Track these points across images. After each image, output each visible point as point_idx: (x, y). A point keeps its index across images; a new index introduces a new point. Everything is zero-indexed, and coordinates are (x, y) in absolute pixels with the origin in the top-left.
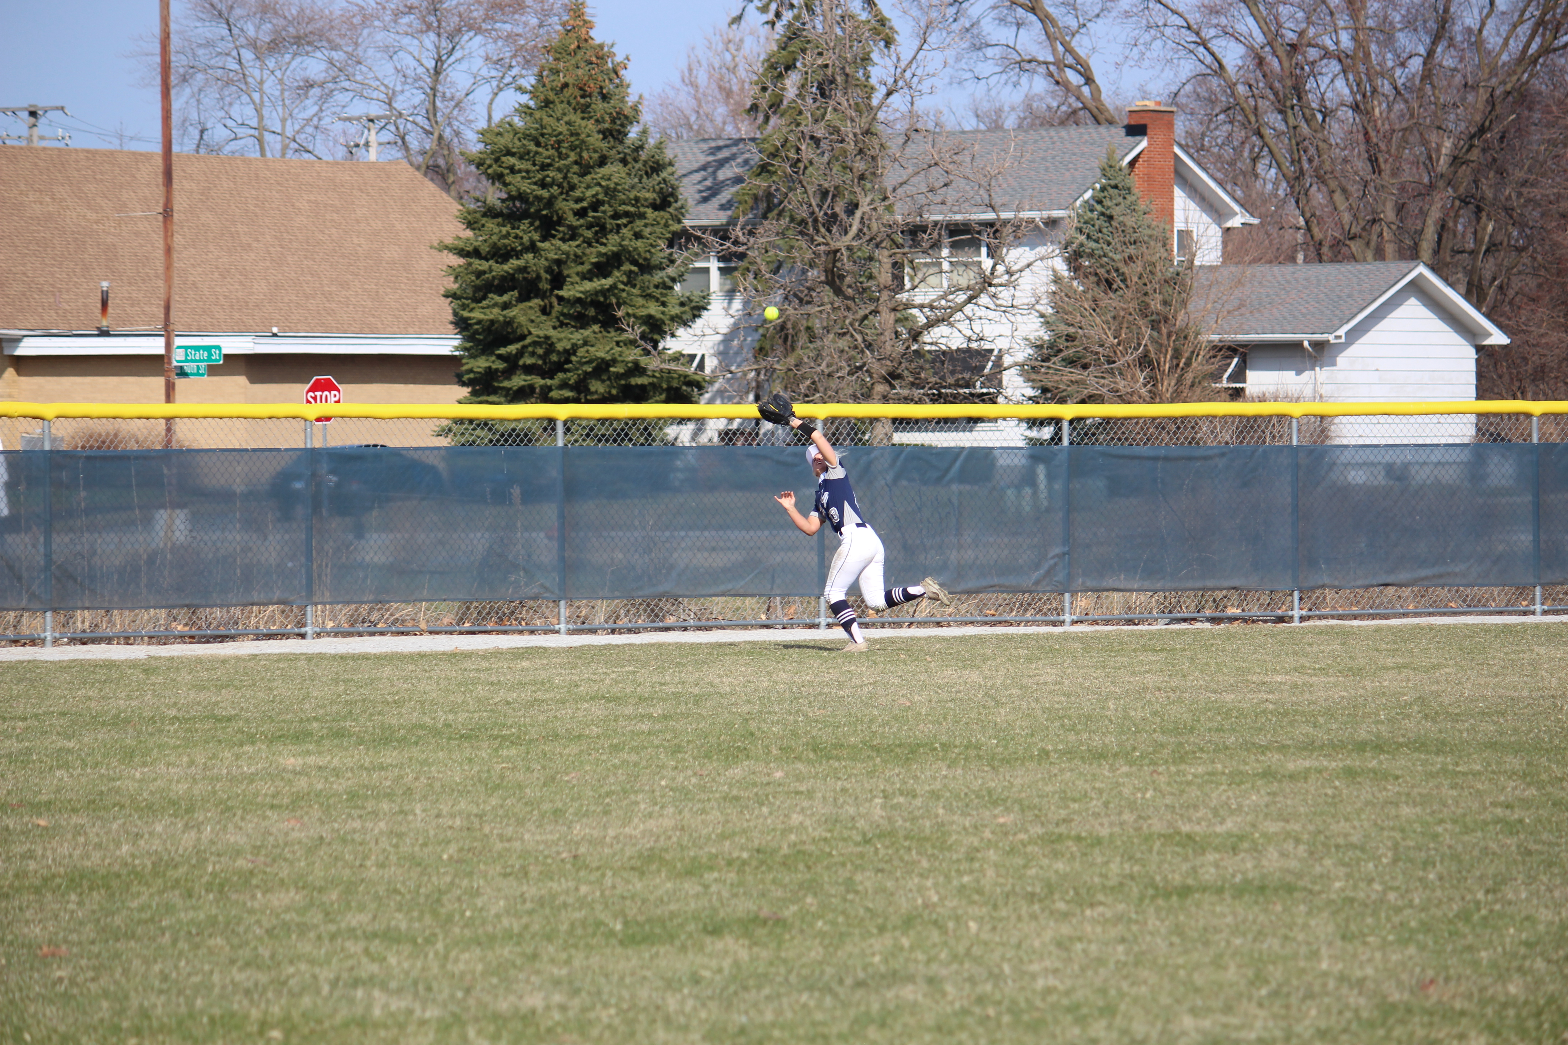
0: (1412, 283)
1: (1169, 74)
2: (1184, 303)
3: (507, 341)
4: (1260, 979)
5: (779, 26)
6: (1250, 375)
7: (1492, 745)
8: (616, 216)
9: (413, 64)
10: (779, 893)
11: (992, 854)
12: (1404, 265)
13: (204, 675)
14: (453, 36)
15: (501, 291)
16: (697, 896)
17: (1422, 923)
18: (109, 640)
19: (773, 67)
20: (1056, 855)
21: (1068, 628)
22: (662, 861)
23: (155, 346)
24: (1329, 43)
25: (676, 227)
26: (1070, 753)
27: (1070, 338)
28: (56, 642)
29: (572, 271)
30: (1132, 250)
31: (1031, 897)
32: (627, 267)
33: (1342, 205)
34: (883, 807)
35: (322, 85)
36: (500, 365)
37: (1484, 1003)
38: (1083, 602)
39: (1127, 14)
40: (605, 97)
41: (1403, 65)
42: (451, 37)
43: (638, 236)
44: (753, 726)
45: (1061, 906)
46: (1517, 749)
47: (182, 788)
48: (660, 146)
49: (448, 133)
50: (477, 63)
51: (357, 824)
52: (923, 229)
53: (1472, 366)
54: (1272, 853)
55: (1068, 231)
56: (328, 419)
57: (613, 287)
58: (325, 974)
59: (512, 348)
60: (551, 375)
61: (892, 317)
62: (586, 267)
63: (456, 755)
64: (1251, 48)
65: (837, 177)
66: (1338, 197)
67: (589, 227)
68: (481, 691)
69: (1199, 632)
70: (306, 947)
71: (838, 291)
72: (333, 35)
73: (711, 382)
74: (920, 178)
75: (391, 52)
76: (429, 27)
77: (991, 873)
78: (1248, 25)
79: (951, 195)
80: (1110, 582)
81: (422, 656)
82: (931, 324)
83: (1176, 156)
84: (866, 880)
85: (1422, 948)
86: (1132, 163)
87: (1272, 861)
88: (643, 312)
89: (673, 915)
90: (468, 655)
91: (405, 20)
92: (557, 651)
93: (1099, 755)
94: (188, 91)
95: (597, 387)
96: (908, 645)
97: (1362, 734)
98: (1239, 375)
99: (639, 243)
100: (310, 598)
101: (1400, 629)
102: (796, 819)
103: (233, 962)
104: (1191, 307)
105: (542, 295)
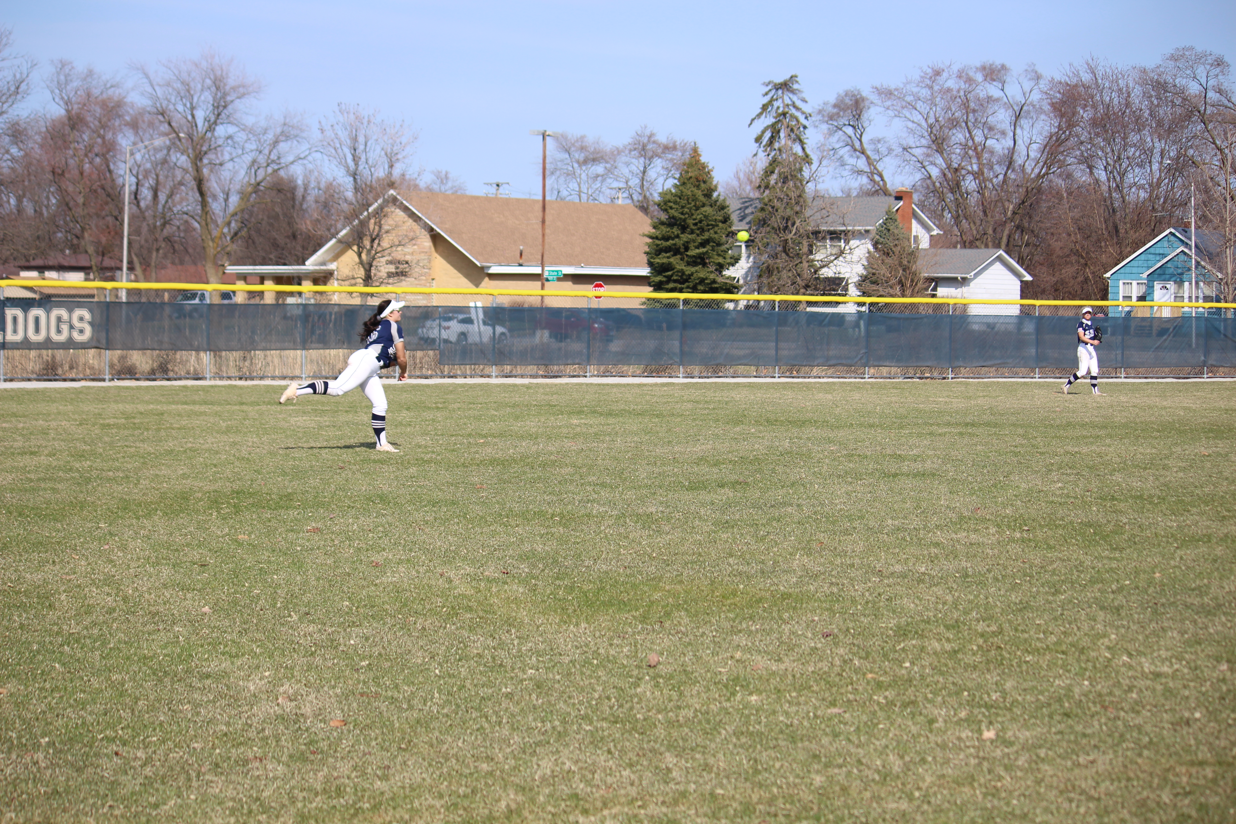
0: (998, 257)
1: (911, 178)
2: (915, 262)
3: (668, 270)
4: (918, 507)
5: (770, 157)
6: (939, 289)
7: (1014, 425)
8: (708, 225)
9: (635, 169)
10: (747, 473)
11: (827, 461)
12: (995, 250)
13: (548, 390)
14: (651, 159)
15: (666, 252)
16: (717, 474)
17: (979, 488)
18: (515, 377)
19: (766, 172)
20: (850, 461)
21: (866, 380)
22: (706, 461)
23: (537, 270)
24: (970, 168)
25: (729, 230)
26: (861, 425)
27: (874, 274)
28: (497, 377)
29: (691, 245)
30: (897, 242)
31: (839, 476)
32: (711, 244)
33: (973, 228)
34: (789, 443)
35: (602, 176)
36: (664, 279)
37: (997, 516)
38: (872, 371)
39: (897, 156)
40: (704, 182)
41: (997, 177)
42: (649, 159)
43: (716, 233)
44: (746, 413)
45: (850, 479)
46: (1022, 426)
47: (534, 430)
48: (724, 200)
49: (648, 194)
50: (659, 169)
51: (596, 445)
52: (820, 232)
53: (1018, 288)
54: (929, 462)
55: (873, 234)
56: (600, 297)
57: (707, 252)
58: (577, 498)
59: (670, 273)
60: (683, 283)
61: (807, 265)
62: (696, 244)
63: (636, 421)
64: (941, 170)
65: (789, 212)
66: (972, 225)
67: (698, 229)
68: (648, 398)
69: (914, 382)
70: (571, 488)
71: (787, 255)
72: (607, 158)
73: (742, 287)
74: (818, 214)
75: (628, 164)
76: (642, 156)
77: (825, 467)
78: (940, 161)
79: (830, 219)
80: (881, 363)
81: (628, 385)
82: (822, 267)
83: (913, 209)
84: (780, 469)
85: (978, 497)
86: (897, 210)
87: (928, 464)
88: (717, 261)
89: (707, 480)
90: (645, 385)
91: (633, 153)
92: (678, 384)
93: (871, 426)
94: (553, 177)
95: (700, 287)
96: (807, 385)
97: (968, 420)
98: (935, 289)
99: (716, 236)
100: (589, 362)
101: (987, 383)
102: (757, 446)
103: (545, 492)
104: (918, 263)
105: (681, 254)
